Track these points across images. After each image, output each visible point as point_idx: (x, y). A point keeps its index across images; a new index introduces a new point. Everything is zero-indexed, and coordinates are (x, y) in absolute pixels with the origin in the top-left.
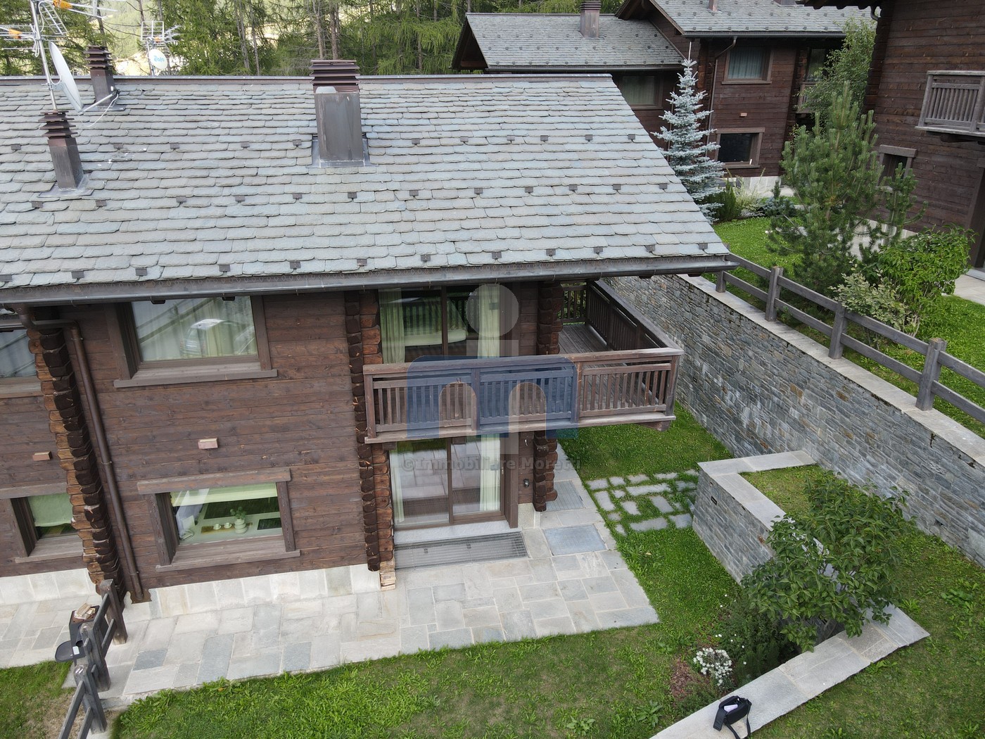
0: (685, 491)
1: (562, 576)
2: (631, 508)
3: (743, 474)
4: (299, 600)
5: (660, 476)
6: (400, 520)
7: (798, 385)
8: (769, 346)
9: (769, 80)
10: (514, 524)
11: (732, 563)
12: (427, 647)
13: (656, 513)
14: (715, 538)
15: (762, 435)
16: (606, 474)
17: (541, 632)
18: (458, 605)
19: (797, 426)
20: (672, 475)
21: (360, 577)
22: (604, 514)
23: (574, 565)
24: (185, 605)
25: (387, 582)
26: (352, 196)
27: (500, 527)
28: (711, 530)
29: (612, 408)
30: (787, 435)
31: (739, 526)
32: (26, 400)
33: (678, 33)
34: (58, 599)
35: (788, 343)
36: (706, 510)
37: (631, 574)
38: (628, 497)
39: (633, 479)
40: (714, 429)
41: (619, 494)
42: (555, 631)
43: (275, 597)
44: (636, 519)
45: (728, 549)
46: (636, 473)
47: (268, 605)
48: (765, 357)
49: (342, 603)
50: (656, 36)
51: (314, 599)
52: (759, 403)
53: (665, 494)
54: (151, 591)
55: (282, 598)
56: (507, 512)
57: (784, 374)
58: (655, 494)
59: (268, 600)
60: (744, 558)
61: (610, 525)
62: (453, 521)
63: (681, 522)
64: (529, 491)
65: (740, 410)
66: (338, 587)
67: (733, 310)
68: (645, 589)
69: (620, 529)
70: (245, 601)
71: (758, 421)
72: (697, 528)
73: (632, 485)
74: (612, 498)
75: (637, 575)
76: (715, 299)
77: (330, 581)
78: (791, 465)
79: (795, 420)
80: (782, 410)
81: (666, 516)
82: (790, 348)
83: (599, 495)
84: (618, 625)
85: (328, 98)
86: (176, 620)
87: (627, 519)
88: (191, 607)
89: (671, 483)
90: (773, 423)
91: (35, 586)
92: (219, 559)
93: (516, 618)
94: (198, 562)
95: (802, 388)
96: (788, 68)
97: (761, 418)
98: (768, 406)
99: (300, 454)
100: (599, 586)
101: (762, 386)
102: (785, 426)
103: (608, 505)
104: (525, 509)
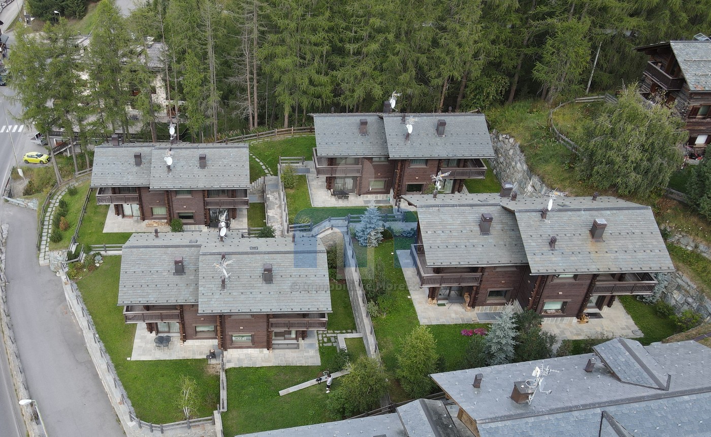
1: (305, 354)
3: (345, 337)
4: (254, 354)
5: (336, 331)
6: (274, 337)
9: (428, 166)
10: (298, 342)
12: (277, 365)
13: (330, 341)
16: (323, 330)
17: (298, 365)
18: (283, 358)
20: (339, 331)
21: (265, 351)
22: (319, 340)
23: (308, 352)
24: (233, 352)
25: (270, 352)
27: (295, 342)
34: (200, 345)
39: (329, 332)
41: (324, 336)
42: (301, 365)
44: (325, 343)
46: (330, 330)
47: (248, 354)
49: (262, 355)
51: (257, 354)
54: (228, 350)
55: (251, 353)
56: (296, 338)
58: (332, 336)
61: (319, 344)
62: (285, 339)
63: (335, 344)
64: (302, 335)
66: (261, 352)
69: (321, 345)
70: (244, 353)
73: (328, 334)
74: (322, 336)
75: (320, 356)
78: (355, 337)
81: (332, 343)
83: (319, 335)
84: (313, 365)
88: (235, 353)
92: (240, 346)
93: (294, 361)
96: (436, 163)
99: (257, 330)
100: (312, 357)
103: (320, 338)
104: (300, 339)
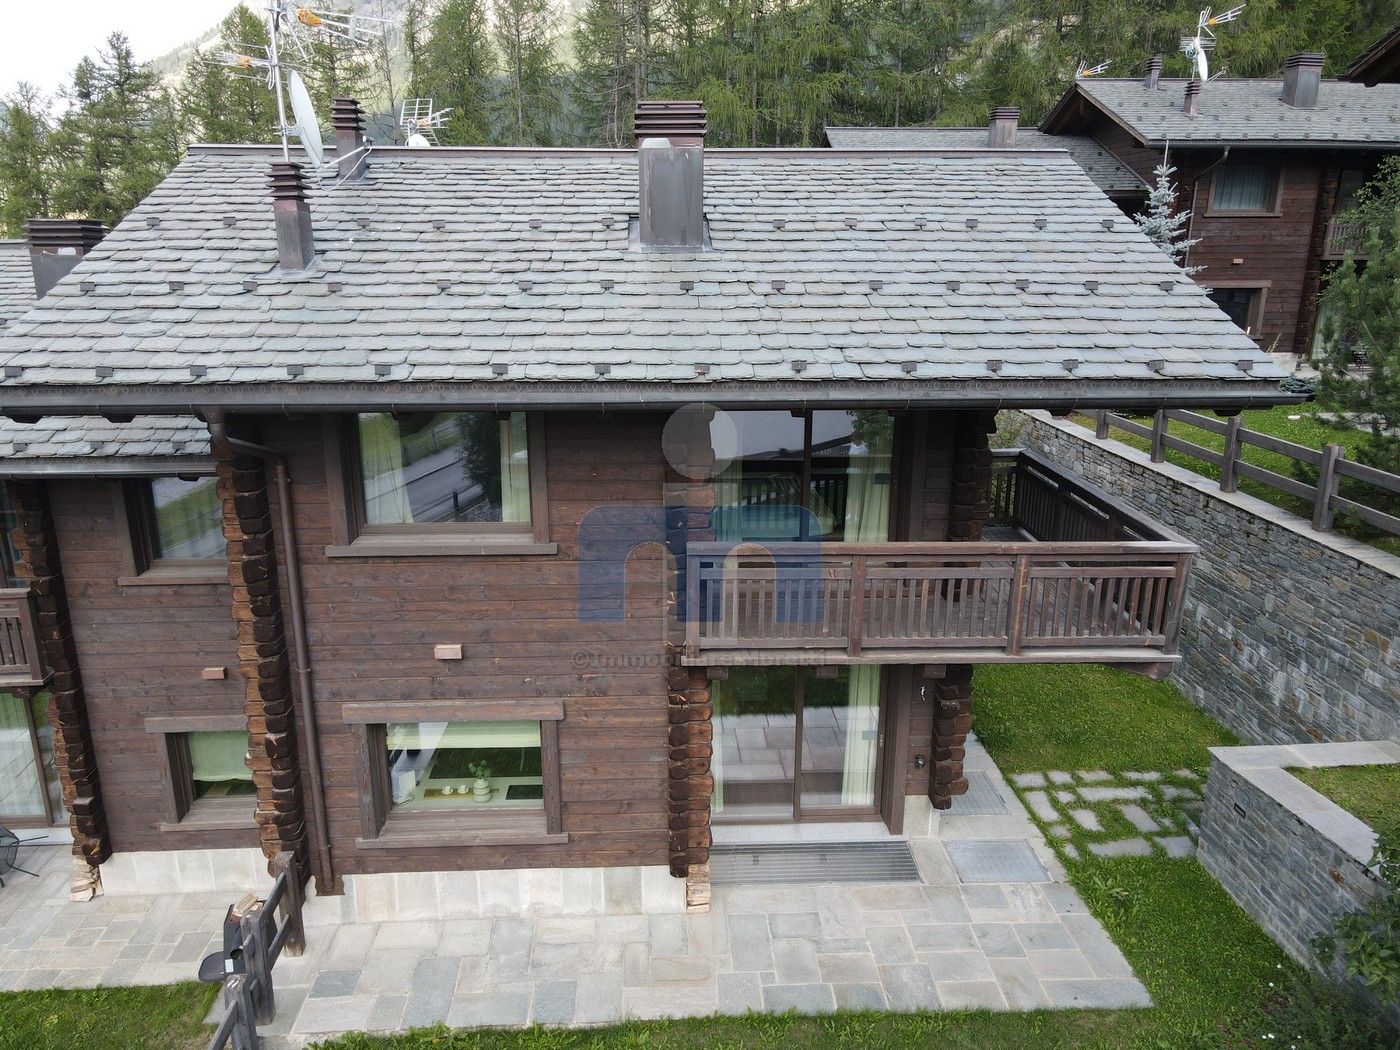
0: (1176, 801)
1: (979, 916)
2: (1088, 820)
3: (1291, 769)
4: (560, 916)
5: (1133, 776)
6: (718, 809)
7: (1380, 630)
8: (1323, 569)
9: (1278, 211)
10: (895, 827)
11: (1276, 920)
12: (761, 1006)
13: (1130, 830)
14: (1242, 875)
15: (1310, 717)
16: (1044, 767)
17: (950, 1002)
18: (809, 947)
19: (1379, 700)
20: (1152, 776)
21: (657, 886)
22: (1043, 827)
23: (997, 900)
24: (391, 906)
25: (697, 898)
26: (687, 287)
27: (873, 832)
28: (1233, 862)
29: (1073, 635)
30: (1360, 717)
31: (1291, 853)
32: (202, 590)
33: (1138, 144)
34: (213, 892)
35: (1360, 563)
36: (1225, 828)
37: (1096, 925)
38: (1081, 803)
39: (1087, 776)
40: (1219, 710)
41: (1065, 797)
42: (974, 1003)
43: (525, 906)
44: (1097, 838)
45: (1269, 895)
46: (1090, 768)
47: (514, 919)
48: (1316, 587)
49: (625, 926)
50: (1100, 154)
51: (583, 916)
52: (1304, 666)
53: (1142, 803)
54: (345, 878)
55: (536, 909)
56: (886, 808)
57: (1354, 614)
58: (1127, 802)
59: (514, 911)
60: (1302, 911)
61: (1051, 843)
62: (799, 817)
63: (1176, 847)
64: (922, 775)
65: (1266, 676)
66: (623, 899)
67: (1253, 516)
68: (1123, 950)
69: (1070, 851)
70: (480, 909)
71: (1302, 695)
72: (1204, 858)
73: (1086, 785)
74: (1054, 802)
75: (1106, 927)
76: (1220, 501)
77: (610, 888)
78: (1373, 762)
79: (1374, 689)
80: (1349, 674)
81: (1148, 836)
82: (1363, 570)
83: (1031, 797)
84: (1081, 1004)
85: (659, 156)
86: (377, 928)
87: (1081, 837)
88: (401, 910)
89: (1151, 786)
90: (1331, 697)
91: (183, 869)
92: (448, 835)
93: (905, 976)
94: (418, 838)
95: (1388, 635)
96: (1309, 196)
97: (1308, 688)
98: (1322, 668)
99: (580, 678)
100: (1042, 938)
101: (1310, 636)
102: (1356, 700)
103: (1048, 814)
104: (915, 805)
